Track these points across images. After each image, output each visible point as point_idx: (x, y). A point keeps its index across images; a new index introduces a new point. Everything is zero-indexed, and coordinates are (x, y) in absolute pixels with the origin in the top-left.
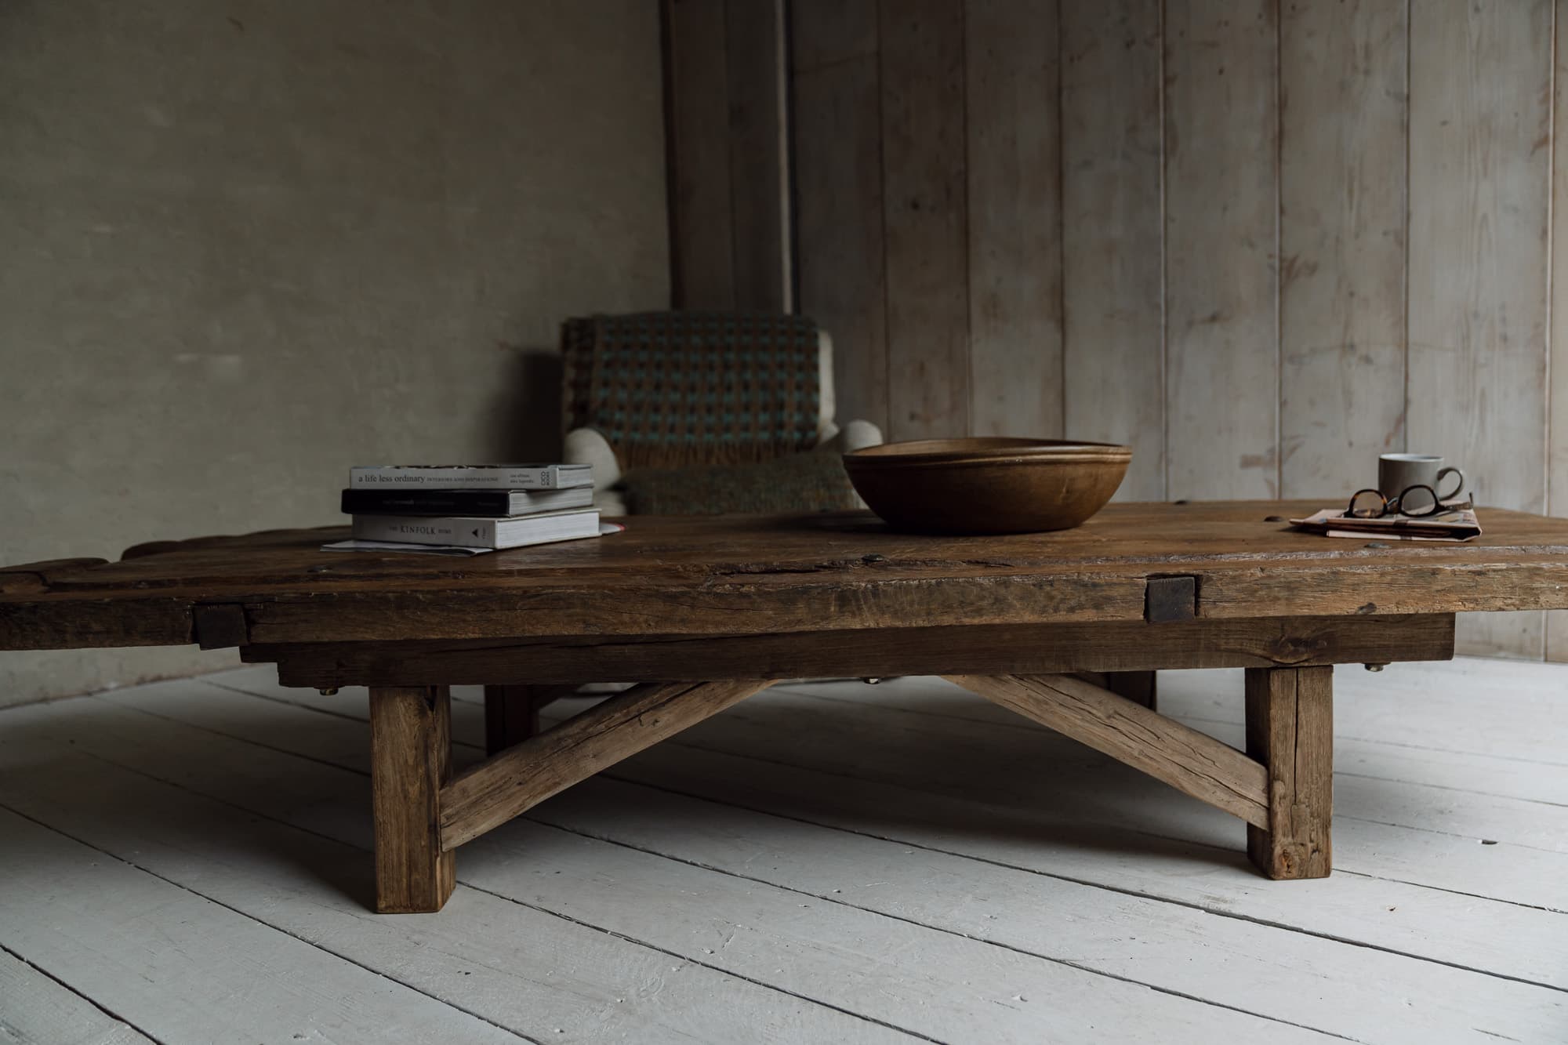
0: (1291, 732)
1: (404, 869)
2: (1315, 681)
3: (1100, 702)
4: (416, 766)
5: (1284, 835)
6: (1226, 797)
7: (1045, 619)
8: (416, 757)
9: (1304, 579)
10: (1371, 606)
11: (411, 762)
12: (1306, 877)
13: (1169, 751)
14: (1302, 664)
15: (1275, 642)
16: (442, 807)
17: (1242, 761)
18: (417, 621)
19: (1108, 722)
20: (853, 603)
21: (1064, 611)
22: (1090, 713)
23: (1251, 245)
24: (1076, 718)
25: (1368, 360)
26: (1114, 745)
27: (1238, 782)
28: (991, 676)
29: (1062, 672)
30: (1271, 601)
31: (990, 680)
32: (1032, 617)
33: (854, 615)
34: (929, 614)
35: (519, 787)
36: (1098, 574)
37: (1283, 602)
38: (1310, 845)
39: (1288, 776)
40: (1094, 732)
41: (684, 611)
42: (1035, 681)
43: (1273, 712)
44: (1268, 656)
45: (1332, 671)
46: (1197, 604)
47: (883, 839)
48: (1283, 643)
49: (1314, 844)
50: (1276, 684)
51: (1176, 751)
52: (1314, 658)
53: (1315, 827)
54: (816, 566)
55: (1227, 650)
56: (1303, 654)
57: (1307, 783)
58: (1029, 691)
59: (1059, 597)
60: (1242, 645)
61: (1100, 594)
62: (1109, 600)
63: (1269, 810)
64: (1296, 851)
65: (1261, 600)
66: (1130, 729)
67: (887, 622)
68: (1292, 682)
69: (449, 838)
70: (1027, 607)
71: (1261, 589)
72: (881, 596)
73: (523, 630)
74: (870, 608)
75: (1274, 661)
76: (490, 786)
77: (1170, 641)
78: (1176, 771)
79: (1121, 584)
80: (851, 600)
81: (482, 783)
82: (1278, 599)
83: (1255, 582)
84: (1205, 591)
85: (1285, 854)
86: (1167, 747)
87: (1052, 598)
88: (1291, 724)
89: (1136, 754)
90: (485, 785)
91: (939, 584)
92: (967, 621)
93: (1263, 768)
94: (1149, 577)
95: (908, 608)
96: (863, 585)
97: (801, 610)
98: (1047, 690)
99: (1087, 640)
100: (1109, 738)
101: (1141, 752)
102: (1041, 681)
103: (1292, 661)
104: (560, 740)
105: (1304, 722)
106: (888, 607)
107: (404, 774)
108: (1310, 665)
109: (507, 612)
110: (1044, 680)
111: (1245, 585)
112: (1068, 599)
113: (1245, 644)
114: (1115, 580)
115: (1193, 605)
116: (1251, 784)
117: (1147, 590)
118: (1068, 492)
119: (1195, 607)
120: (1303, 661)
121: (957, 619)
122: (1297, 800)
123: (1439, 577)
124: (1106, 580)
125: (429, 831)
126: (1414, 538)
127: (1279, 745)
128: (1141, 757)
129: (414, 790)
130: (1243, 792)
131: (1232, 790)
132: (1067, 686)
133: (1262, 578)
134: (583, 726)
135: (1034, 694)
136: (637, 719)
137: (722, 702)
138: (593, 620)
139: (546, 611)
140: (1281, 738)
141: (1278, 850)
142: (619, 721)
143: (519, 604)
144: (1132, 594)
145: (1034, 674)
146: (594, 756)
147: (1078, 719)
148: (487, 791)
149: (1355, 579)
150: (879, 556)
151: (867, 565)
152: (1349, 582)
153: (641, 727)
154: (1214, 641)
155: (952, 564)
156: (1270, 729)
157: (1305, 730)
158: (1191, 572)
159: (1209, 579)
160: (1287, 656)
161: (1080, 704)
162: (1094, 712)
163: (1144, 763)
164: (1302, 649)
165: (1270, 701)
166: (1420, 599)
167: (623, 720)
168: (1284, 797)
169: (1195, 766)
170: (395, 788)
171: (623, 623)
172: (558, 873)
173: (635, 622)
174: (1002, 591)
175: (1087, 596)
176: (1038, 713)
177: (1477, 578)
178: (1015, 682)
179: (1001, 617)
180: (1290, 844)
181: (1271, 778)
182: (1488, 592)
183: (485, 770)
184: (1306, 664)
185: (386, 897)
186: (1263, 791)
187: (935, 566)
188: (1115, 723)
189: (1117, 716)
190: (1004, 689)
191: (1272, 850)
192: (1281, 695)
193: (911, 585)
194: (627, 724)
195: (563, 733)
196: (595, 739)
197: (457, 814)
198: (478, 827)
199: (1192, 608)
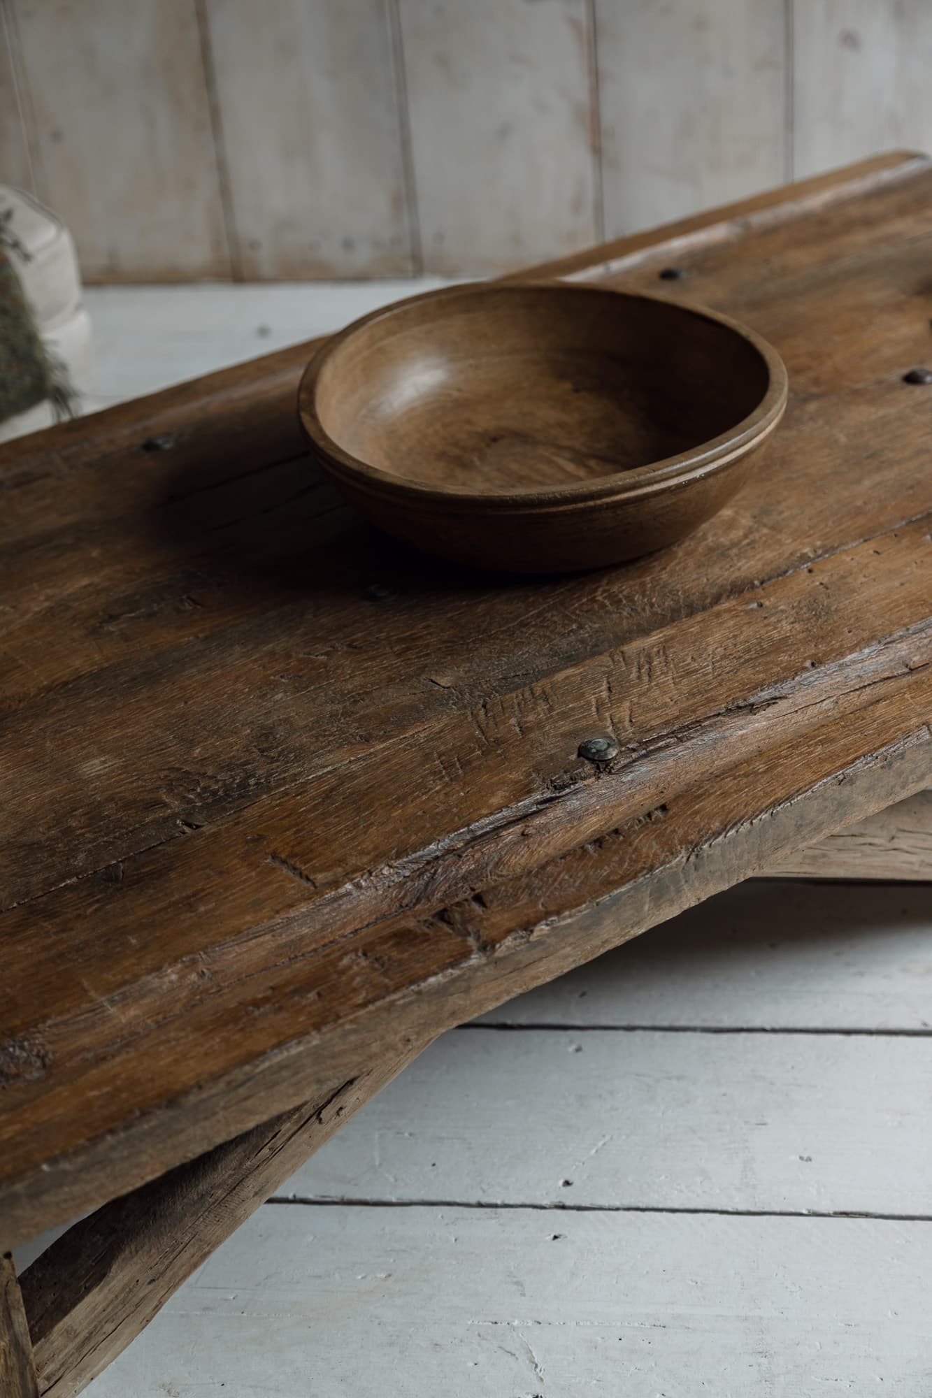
16: (40, 1368)
19: (890, 845)
20: (671, 889)
21: (912, 782)
22: (870, 844)
24: (854, 858)
33: (671, 902)
35: (151, 1287)
40: (874, 864)
59: (908, 769)
66: (912, 842)
70: (872, 796)
74: (690, 885)
76: (108, 1306)
80: (668, 887)
81: (95, 1308)
87: (900, 774)
90: (100, 1308)
95: (736, 863)
100: (889, 864)
106: (712, 873)
112: (917, 768)
134: (235, 1163)
135: (811, 853)
136: (315, 1117)
142: (290, 1133)
148: (104, 1315)
153: (319, 1127)
161: (861, 840)
162: (876, 841)
167: (296, 1128)
179: (843, 822)
183: (96, 1290)
188: (896, 844)
189: (900, 834)
194: (300, 1132)
195: (203, 1186)
196: (255, 1173)
197: (62, 1365)
198: (96, 1366)
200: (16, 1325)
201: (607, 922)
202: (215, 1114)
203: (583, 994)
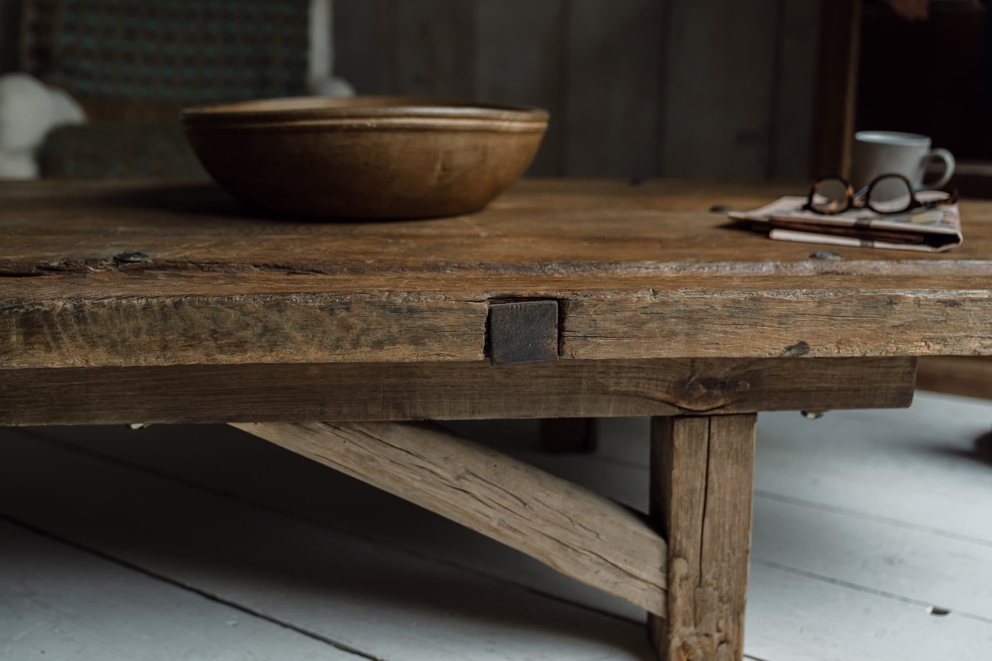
0: (699, 497)
2: (733, 433)
3: (446, 459)
5: (685, 624)
7: (339, 358)
9: (712, 307)
10: (803, 346)
13: (539, 521)
14: (716, 412)
15: (683, 383)
17: (635, 533)
19: (457, 483)
20: (46, 330)
21: (367, 346)
22: (431, 472)
24: (413, 479)
26: (465, 514)
27: (629, 559)
28: (296, 424)
29: (392, 419)
30: (664, 337)
31: (294, 429)
32: (320, 354)
33: (48, 349)
34: (165, 348)
36: (419, 293)
37: (681, 338)
38: (717, 636)
39: (692, 552)
40: (438, 496)
42: (356, 431)
43: (676, 473)
44: (672, 400)
45: (754, 421)
46: (561, 338)
48: (692, 385)
49: (722, 634)
50: (681, 436)
51: (548, 521)
52: (732, 403)
53: (724, 614)
54: (38, 267)
55: (616, 393)
56: (717, 398)
57: (717, 561)
58: (348, 443)
59: (359, 326)
60: (637, 386)
61: (419, 323)
62: (434, 332)
63: (667, 593)
64: (699, 642)
65: (650, 336)
66: (486, 492)
67: (100, 358)
68: (703, 433)
70: (312, 339)
71: (651, 320)
72: (89, 321)
74: (73, 338)
75: (680, 408)
77: (540, 381)
78: (547, 546)
79: (450, 310)
80: (41, 327)
82: (674, 334)
83: (642, 310)
84: (573, 321)
85: (685, 647)
86: (537, 516)
87: (348, 328)
88: (699, 487)
89: (494, 524)
91: (177, 305)
92: (223, 359)
93: (661, 541)
94: (493, 300)
95: (133, 339)
96: (61, 303)
98: (372, 442)
99: (426, 377)
100: (458, 505)
101: (501, 522)
102: (365, 431)
103: (704, 408)
105: (716, 485)
106: (101, 337)
108: (727, 412)
110: (368, 429)
111: (629, 314)
112: (374, 330)
113: (641, 385)
114: (442, 304)
115: (556, 341)
116: (645, 561)
117: (489, 318)
118: (444, 169)
119: (559, 343)
120: (718, 408)
121: (208, 355)
122: (703, 581)
123: (897, 308)
124: (427, 302)
127: (682, 514)
128: (501, 528)
130: (635, 571)
131: (620, 569)
132: (401, 437)
133: (653, 305)
135: (354, 448)
140: (686, 505)
141: (676, 642)
144: (466, 325)
145: (356, 423)
147: (416, 480)
149: (784, 309)
150: (139, 254)
151: (117, 266)
152: (775, 312)
154: (600, 380)
155: (238, 268)
156: (671, 493)
157: (717, 495)
158: (554, 294)
159: (578, 304)
160: (697, 401)
161: (418, 462)
163: (505, 536)
164: (717, 392)
165: (673, 458)
166: (869, 338)
168: (686, 578)
169: (574, 540)
174: (275, 317)
175: (401, 325)
177: (949, 310)
178: (327, 431)
179: (274, 353)
180: (691, 634)
181: (671, 554)
182: (962, 329)
184: (722, 412)
186: (661, 570)
187: (214, 271)
188: (465, 484)
189: (469, 477)
190: (313, 441)
191: (669, 642)
192: (688, 451)
193: (134, 306)
199: (555, 345)
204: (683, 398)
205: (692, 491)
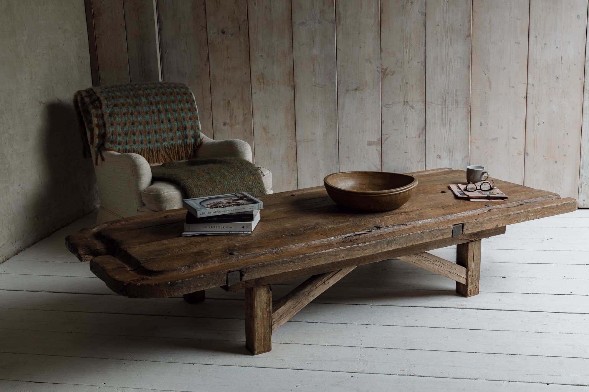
0: (473, 258)
1: (262, 340)
2: (478, 244)
3: (432, 258)
4: (267, 308)
5: (470, 285)
6: (458, 278)
7: (431, 240)
8: (267, 306)
10: (497, 225)
11: (265, 307)
12: (474, 295)
13: (446, 268)
15: (470, 235)
16: (273, 319)
17: (462, 268)
18: (287, 267)
19: (434, 263)
20: (390, 243)
23: (370, 62)
25: (413, 107)
26: (434, 269)
27: (461, 273)
31: (408, 256)
33: (390, 246)
34: (407, 243)
35: (293, 309)
38: (475, 287)
39: (471, 270)
41: (352, 252)
43: (469, 254)
44: (468, 239)
45: (481, 241)
46: (463, 231)
47: (357, 305)
48: (472, 235)
49: (476, 286)
50: (470, 246)
51: (448, 268)
52: (477, 238)
53: (477, 282)
54: (367, 232)
55: (460, 239)
56: (475, 237)
57: (475, 271)
61: (443, 232)
62: (445, 233)
63: (467, 279)
64: (472, 289)
65: (476, 228)
66: (438, 264)
67: (397, 247)
68: (473, 245)
69: (274, 328)
70: (428, 238)
71: (476, 225)
72: (396, 240)
73: (313, 265)
74: (394, 244)
75: (470, 240)
78: (448, 273)
79: (448, 228)
81: (283, 310)
82: (479, 227)
83: (475, 223)
84: (465, 227)
87: (433, 234)
90: (284, 310)
92: (415, 244)
93: (466, 269)
94: (453, 225)
95: (402, 242)
97: (379, 248)
98: (421, 257)
100: (434, 267)
101: (440, 269)
102: (420, 255)
103: (473, 240)
104: (303, 293)
105: (475, 255)
106: (398, 243)
107: (263, 312)
109: (309, 260)
111: (473, 224)
112: (436, 234)
114: (446, 227)
116: (463, 273)
117: (453, 229)
122: (473, 276)
123: (511, 216)
124: (444, 228)
125: (270, 327)
126: (492, 200)
127: (470, 262)
129: (266, 316)
130: (462, 276)
131: (459, 275)
132: (425, 255)
133: (477, 222)
134: (309, 288)
135: (418, 258)
136: (324, 283)
137: (345, 274)
138: (330, 259)
139: (319, 258)
140: (470, 260)
141: (469, 289)
142: (319, 285)
143: (313, 258)
144: (449, 231)
145: (418, 253)
146: (312, 296)
147: (427, 263)
148: (284, 312)
149: (495, 219)
152: (493, 220)
153: (325, 285)
156: (468, 259)
157: (475, 257)
158: (461, 223)
159: (465, 224)
160: (472, 238)
161: (428, 259)
162: (431, 261)
163: (441, 272)
165: (468, 251)
166: (507, 222)
167: (321, 284)
168: (470, 275)
169: (452, 271)
170: (261, 316)
171: (337, 258)
172: (283, 333)
173: (340, 258)
174: (423, 234)
175: (440, 233)
176: (418, 263)
177: (518, 215)
178: (414, 256)
180: (471, 287)
181: (468, 271)
182: (520, 218)
183: (284, 306)
184: (476, 240)
185: (257, 350)
186: (466, 274)
188: (435, 263)
189: (435, 261)
190: (411, 258)
191: (467, 290)
192: (471, 249)
194: (321, 285)
195: (304, 291)
196: (313, 291)
197: (276, 320)
198: (281, 323)
199: (461, 232)
200: (270, 307)
201: (379, 246)
202: (311, 259)
203: (373, 301)
204: (470, 238)
205: (471, 257)
